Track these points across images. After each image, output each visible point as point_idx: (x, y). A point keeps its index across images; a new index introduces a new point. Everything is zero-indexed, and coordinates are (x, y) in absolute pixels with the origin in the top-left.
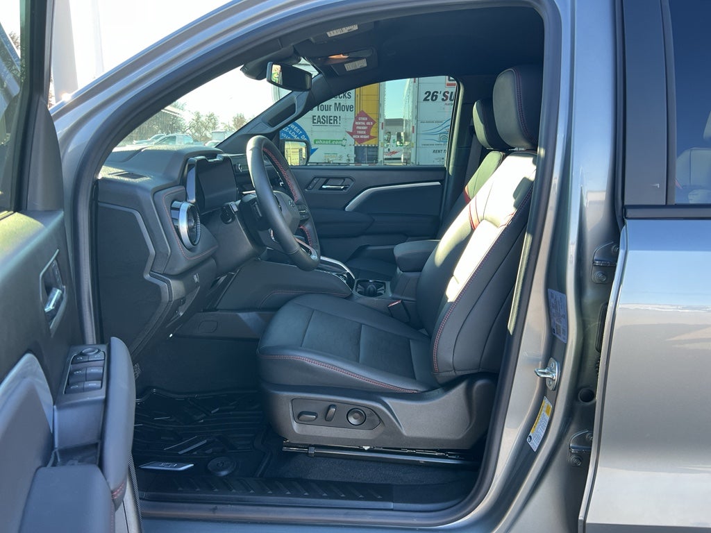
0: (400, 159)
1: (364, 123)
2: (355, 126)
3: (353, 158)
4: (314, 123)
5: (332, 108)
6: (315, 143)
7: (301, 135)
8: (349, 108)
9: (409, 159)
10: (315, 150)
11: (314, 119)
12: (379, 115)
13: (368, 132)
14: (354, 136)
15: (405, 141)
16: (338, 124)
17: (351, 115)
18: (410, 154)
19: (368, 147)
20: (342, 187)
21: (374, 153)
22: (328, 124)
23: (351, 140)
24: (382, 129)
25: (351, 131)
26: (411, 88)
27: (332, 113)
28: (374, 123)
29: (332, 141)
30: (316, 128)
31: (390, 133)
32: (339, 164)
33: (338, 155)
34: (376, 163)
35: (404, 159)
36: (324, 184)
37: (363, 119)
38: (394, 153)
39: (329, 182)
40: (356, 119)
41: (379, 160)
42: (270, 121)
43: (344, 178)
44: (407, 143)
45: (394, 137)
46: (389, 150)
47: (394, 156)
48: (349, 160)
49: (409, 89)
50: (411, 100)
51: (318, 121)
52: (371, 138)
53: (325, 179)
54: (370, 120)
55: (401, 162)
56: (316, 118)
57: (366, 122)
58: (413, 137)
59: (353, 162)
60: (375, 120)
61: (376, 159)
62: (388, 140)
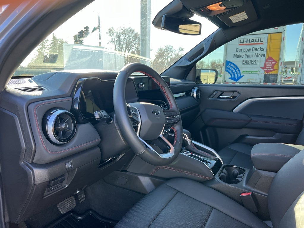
0: (292, 81)
1: (270, 63)
2: (265, 64)
3: (263, 81)
4: (243, 63)
5: (254, 56)
6: (243, 73)
7: (236, 69)
8: (263, 56)
9: (296, 81)
10: (243, 76)
11: (243, 62)
12: (279, 58)
13: (272, 67)
14: (265, 69)
15: (295, 72)
16: (256, 64)
17: (264, 59)
18: (297, 78)
19: (272, 75)
20: (232, 97)
21: (275, 78)
22: (251, 64)
23: (262, 72)
24: (281, 65)
25: (263, 67)
26: (300, 44)
27: (253, 58)
28: (276, 62)
29: (252, 72)
30: (243, 66)
31: (287, 68)
32: (255, 83)
33: (255, 79)
34: (276, 83)
35: (294, 81)
36: (221, 95)
37: (270, 61)
38: (289, 78)
39: (224, 94)
40: (266, 61)
41: (278, 81)
42: (189, 58)
43: (233, 92)
44: (296, 73)
45: (289, 70)
46: (287, 76)
47: (289, 79)
48: (260, 81)
49: (299, 45)
50: (300, 50)
51: (245, 63)
52: (274, 70)
53: (221, 92)
54: (274, 61)
55: (292, 83)
56: (245, 61)
57: (271, 62)
58: (300, 69)
59: (263, 82)
60: (277, 61)
61: (276, 81)
62: (286, 72)
